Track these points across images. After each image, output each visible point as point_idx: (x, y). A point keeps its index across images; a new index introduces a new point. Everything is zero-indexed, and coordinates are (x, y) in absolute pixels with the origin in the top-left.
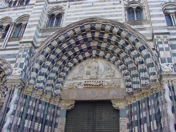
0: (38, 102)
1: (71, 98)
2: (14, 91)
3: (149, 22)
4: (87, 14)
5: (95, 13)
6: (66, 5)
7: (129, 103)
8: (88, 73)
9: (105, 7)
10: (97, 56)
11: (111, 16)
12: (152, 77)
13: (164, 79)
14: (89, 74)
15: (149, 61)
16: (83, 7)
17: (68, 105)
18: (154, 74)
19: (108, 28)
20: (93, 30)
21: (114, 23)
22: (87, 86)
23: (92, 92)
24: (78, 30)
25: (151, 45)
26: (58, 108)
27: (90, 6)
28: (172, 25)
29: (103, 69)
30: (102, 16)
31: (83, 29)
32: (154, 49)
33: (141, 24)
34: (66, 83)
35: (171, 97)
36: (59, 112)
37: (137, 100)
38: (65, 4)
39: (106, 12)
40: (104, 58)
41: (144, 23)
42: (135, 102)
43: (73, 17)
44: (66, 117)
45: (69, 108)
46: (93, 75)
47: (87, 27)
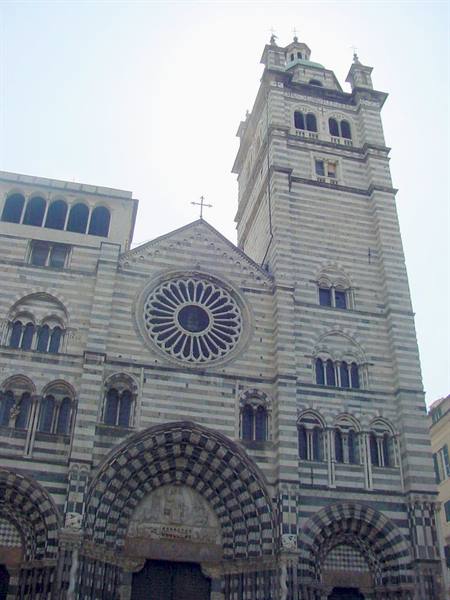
0: (98, 564)
1: (140, 555)
2: (71, 552)
3: (275, 448)
4: (177, 407)
5: (190, 409)
6: (138, 375)
7: (227, 573)
8: (167, 512)
9: (207, 398)
10: (183, 482)
11: (217, 422)
12: (266, 546)
13: (283, 557)
14: (168, 514)
15: (265, 518)
16: (170, 388)
17: (135, 564)
18: (270, 541)
19: (210, 444)
20: (185, 441)
21: (221, 439)
22: (167, 536)
23: (173, 547)
24: (161, 439)
25: (272, 492)
26: (121, 570)
27: (181, 390)
28: (306, 458)
29: (191, 507)
30: (203, 419)
31: (170, 439)
32: (274, 500)
33: (261, 448)
34: (131, 526)
35: (287, 583)
36: (121, 576)
37: (241, 571)
38: (137, 371)
39: (209, 412)
40: (194, 487)
41: (267, 448)
42: (236, 572)
43: (153, 409)
44: (133, 583)
45: (137, 570)
46: (175, 517)
47: (177, 436)
